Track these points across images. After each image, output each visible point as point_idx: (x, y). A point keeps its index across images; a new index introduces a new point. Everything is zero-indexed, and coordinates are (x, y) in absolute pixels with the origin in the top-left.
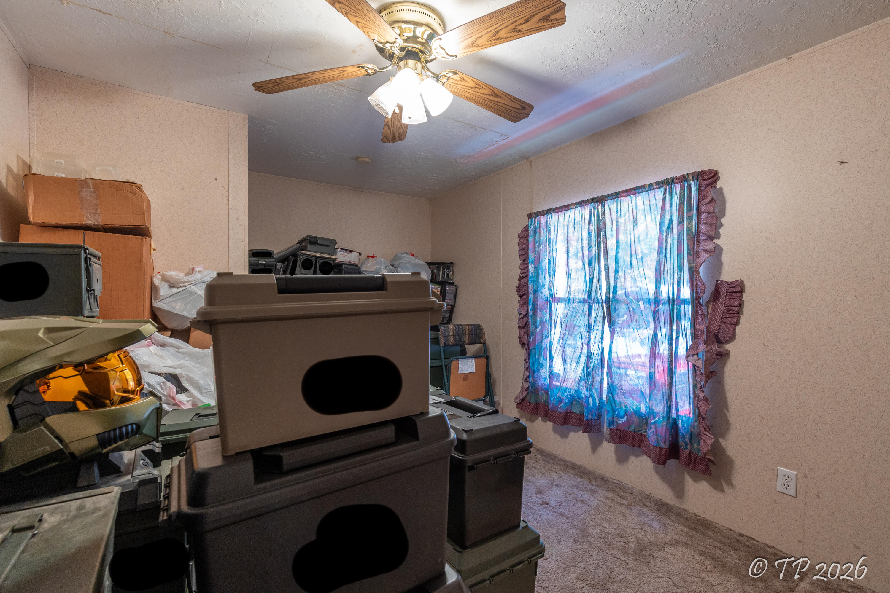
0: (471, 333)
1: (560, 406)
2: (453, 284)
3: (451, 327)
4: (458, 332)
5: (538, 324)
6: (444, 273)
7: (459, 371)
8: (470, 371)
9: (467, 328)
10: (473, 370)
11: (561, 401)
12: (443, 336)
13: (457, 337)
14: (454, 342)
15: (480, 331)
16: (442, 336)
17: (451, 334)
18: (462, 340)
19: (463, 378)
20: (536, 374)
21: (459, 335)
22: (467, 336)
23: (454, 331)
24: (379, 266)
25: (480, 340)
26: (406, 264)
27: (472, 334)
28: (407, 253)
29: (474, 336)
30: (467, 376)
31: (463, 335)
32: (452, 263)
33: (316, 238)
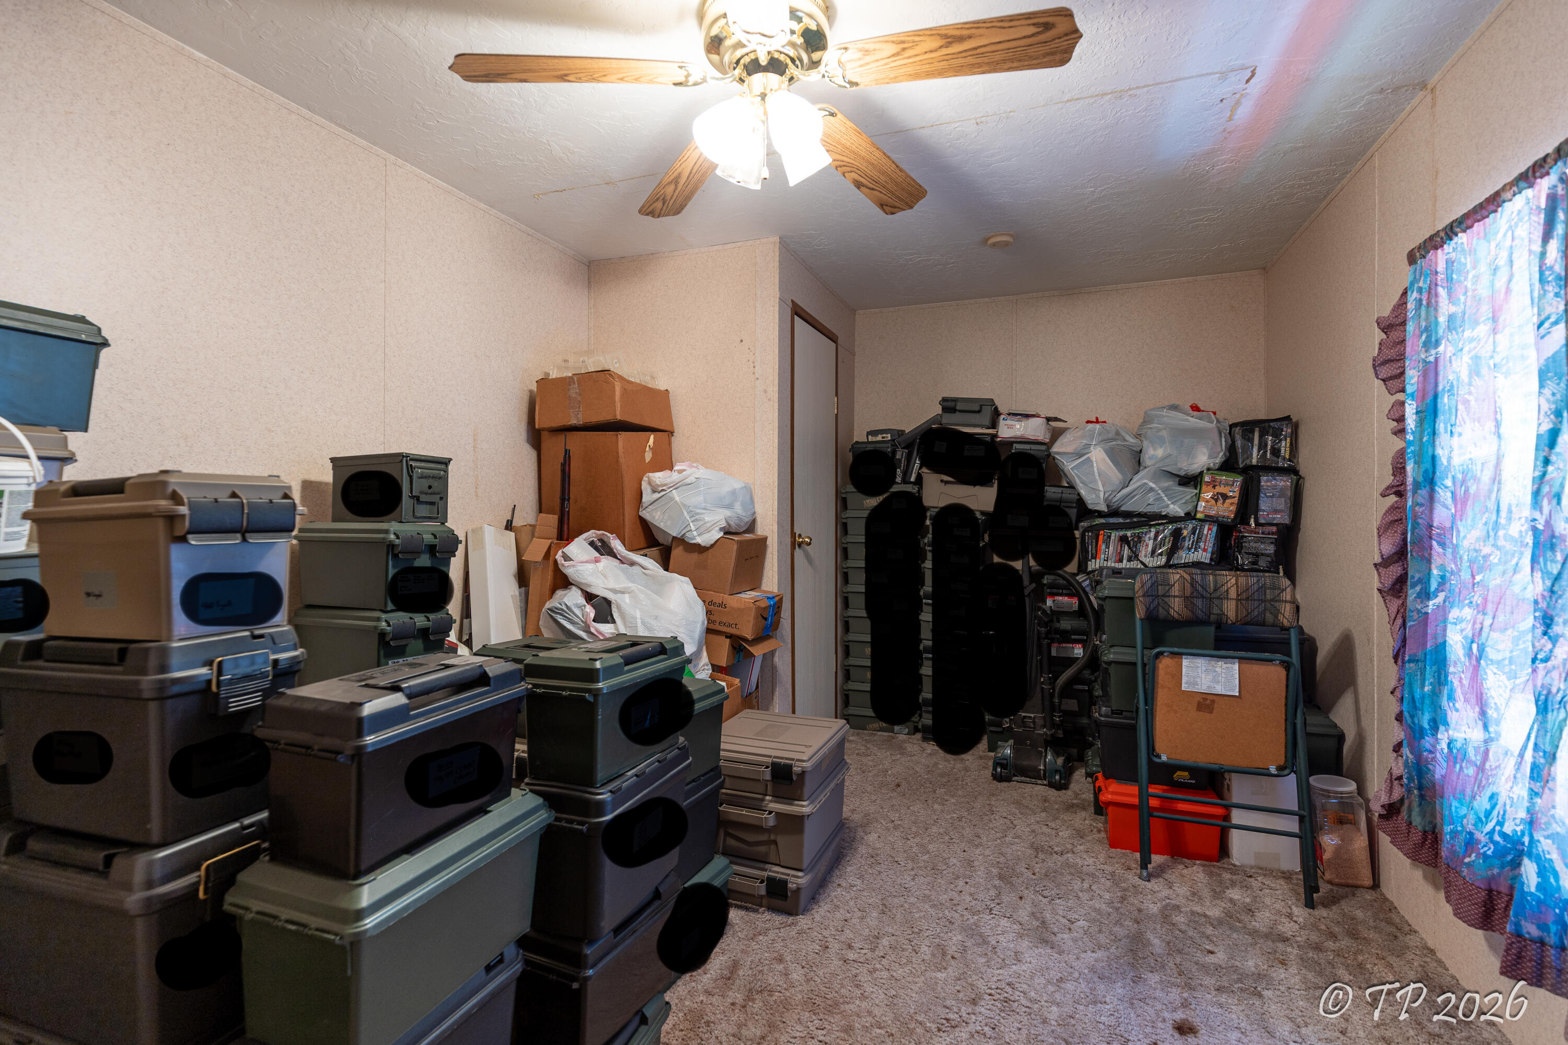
0: (1244, 596)
1: (1467, 860)
2: (1292, 471)
3: (1178, 576)
4: (1200, 589)
5: (1434, 585)
6: (1263, 446)
7: (1183, 685)
8: (1219, 689)
9: (1233, 581)
10: (1233, 690)
11: (1471, 844)
12: (1144, 596)
13: (1199, 603)
14: (1186, 614)
15: (1277, 592)
16: (1140, 593)
17: (1176, 590)
18: (1216, 610)
19: (1199, 703)
20: (1427, 742)
21: (1203, 597)
22: (1234, 603)
23: (1188, 585)
24: (1085, 442)
25: (1276, 617)
26: (1159, 430)
27: (1247, 599)
28: (1174, 408)
29: (1256, 603)
30: (1213, 701)
31: (1218, 598)
32: (1288, 418)
33: (955, 400)
